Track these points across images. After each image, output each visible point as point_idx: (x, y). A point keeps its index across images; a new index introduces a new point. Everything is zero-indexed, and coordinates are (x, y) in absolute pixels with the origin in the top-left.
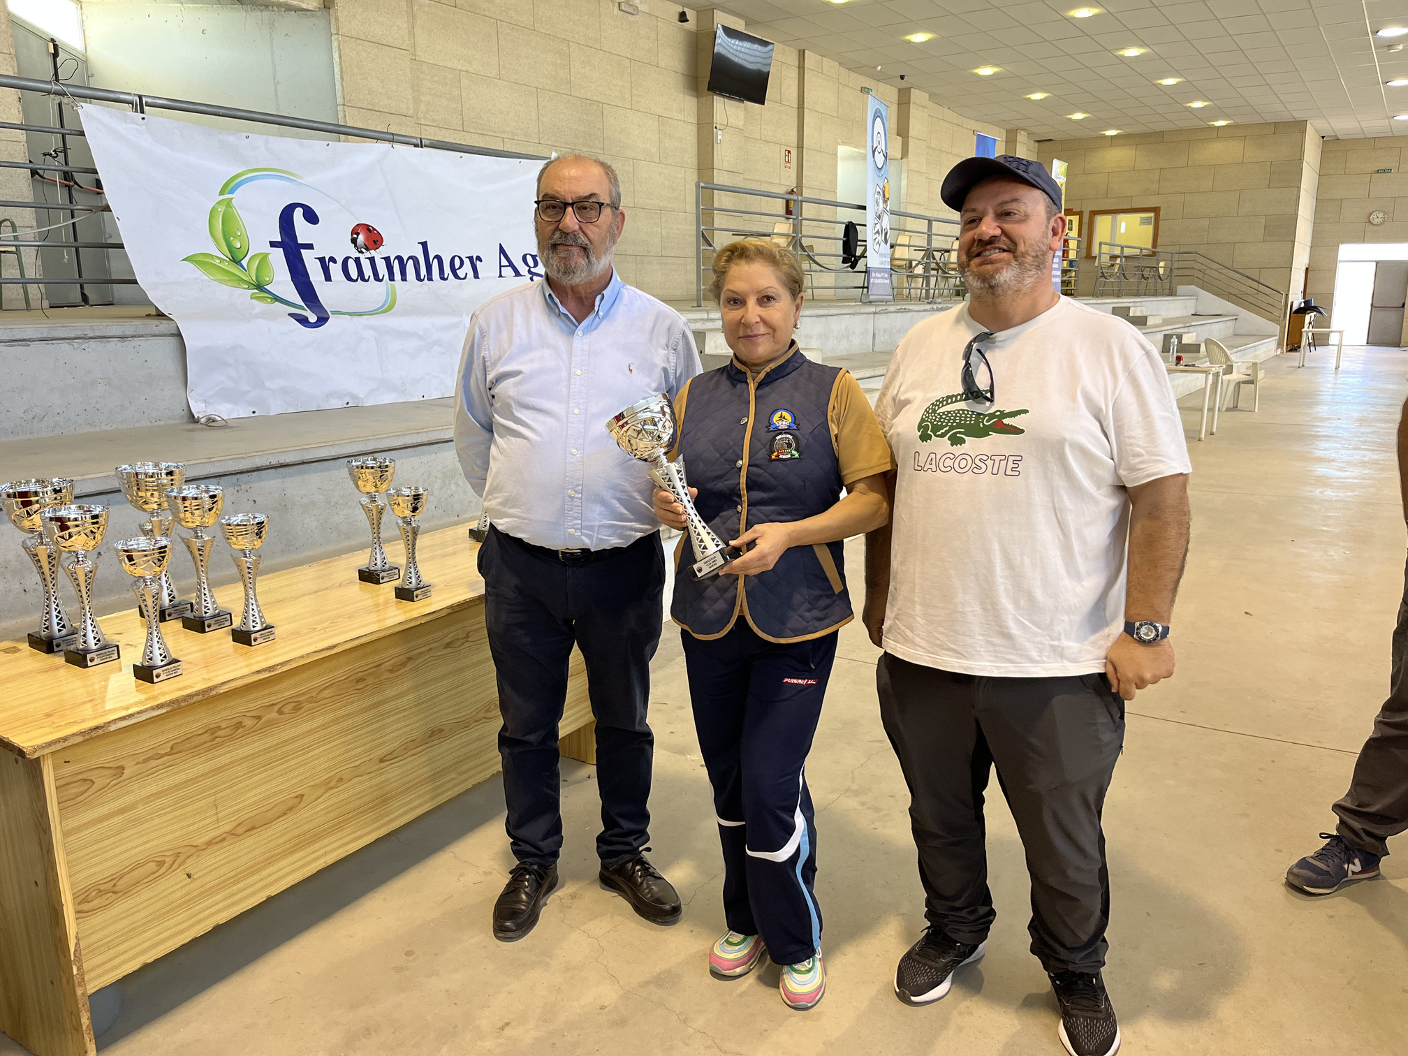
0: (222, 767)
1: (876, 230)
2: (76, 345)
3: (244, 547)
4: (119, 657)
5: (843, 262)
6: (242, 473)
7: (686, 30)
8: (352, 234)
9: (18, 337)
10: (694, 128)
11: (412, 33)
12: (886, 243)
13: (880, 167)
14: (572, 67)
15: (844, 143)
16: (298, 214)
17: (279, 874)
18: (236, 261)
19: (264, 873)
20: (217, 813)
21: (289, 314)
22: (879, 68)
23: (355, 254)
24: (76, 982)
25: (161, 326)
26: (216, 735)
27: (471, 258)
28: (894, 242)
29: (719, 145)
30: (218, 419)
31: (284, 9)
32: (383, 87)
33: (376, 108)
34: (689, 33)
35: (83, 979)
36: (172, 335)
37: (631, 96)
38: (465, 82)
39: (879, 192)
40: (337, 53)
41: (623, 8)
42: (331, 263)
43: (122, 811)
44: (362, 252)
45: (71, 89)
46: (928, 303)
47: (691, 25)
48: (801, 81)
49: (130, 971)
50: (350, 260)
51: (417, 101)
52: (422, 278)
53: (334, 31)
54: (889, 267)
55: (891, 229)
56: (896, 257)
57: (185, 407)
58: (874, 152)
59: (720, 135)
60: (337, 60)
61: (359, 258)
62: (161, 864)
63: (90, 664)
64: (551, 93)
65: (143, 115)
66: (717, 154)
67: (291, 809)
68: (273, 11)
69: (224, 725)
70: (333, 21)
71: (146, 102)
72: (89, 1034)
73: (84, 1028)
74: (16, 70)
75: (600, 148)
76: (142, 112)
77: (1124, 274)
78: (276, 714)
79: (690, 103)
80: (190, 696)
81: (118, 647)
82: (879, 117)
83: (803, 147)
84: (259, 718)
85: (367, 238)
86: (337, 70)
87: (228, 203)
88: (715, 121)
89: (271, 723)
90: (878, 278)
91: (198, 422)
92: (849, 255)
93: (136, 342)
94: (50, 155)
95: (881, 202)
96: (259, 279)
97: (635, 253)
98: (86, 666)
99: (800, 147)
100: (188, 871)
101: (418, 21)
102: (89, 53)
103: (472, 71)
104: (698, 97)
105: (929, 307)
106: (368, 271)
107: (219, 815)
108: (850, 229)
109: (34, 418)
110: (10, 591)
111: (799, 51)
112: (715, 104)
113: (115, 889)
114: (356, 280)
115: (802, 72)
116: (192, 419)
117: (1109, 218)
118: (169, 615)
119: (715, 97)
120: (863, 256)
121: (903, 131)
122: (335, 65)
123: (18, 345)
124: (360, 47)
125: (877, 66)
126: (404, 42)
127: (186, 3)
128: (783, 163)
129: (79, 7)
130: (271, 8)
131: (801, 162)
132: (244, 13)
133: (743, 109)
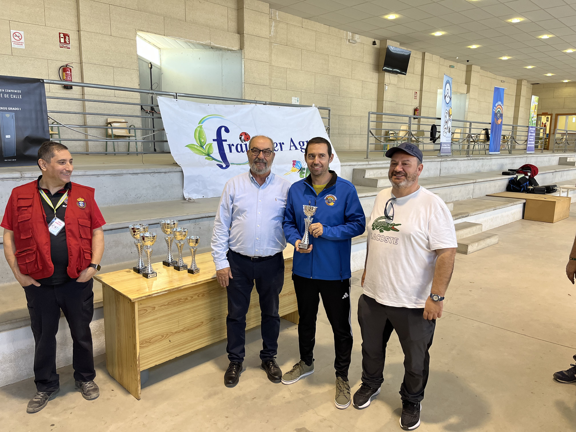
0: (181, 310)
1: (445, 127)
2: (152, 175)
3: (193, 246)
4: (156, 276)
5: (430, 140)
6: (197, 219)
7: (375, 48)
8: (240, 136)
9: (135, 172)
10: (377, 85)
11: (270, 56)
12: (449, 132)
13: (448, 103)
14: (329, 64)
15: (441, 88)
16: (223, 129)
17: (195, 345)
18: (202, 146)
19: (191, 344)
20: (179, 324)
21: (217, 164)
22: (458, 58)
23: (240, 143)
24: (138, 366)
25: (177, 169)
26: (180, 301)
27: (280, 143)
28: (453, 132)
29: (386, 91)
30: (192, 199)
31: (226, 51)
32: (259, 76)
33: (256, 84)
34: (377, 49)
35: (139, 366)
36: (180, 172)
37: (352, 74)
38: (288, 72)
39: (447, 113)
40: (244, 65)
41: (350, 41)
42: (232, 146)
43: (154, 320)
44: (243, 142)
45: (155, 92)
46: (467, 157)
47: (378, 45)
48: (423, 64)
49: (152, 366)
50: (239, 145)
51: (270, 80)
53: (243, 58)
54: (451, 142)
55: (452, 127)
56: (454, 137)
57: (182, 195)
58: (445, 97)
59: (387, 88)
60: (243, 67)
61: (242, 144)
62: (163, 336)
63: (149, 277)
64: (320, 74)
65: (177, 100)
66: (385, 95)
67: (199, 326)
68: (223, 51)
69: (182, 298)
70: (243, 54)
71: (178, 95)
72: (139, 382)
73: (138, 380)
74: (139, 75)
75: (338, 94)
76: (177, 98)
77: (567, 142)
78: (197, 297)
79: (375, 76)
80: (174, 289)
81: (156, 273)
82: (448, 83)
83: (422, 91)
84: (192, 297)
85: (245, 137)
86: (243, 71)
87: (201, 127)
88: (385, 82)
89: (195, 299)
90: (445, 146)
91: (186, 200)
92: (432, 138)
93: (169, 174)
94: (148, 113)
95: (448, 116)
96: (208, 152)
97: (350, 133)
98: (148, 278)
99: (421, 90)
100: (170, 340)
101: (273, 52)
102: (162, 66)
103: (291, 68)
104: (378, 73)
105: (466, 158)
106: (244, 149)
107: (179, 325)
108: (434, 128)
109: (138, 198)
110: (127, 252)
111: (422, 53)
112: (385, 75)
113: (150, 342)
114: (240, 152)
115: (423, 61)
116: (184, 199)
117: (565, 117)
118: (171, 265)
119: (385, 73)
120: (439, 137)
121: (468, 82)
122: (243, 69)
123: (135, 175)
124: (252, 63)
125: (457, 57)
126: (267, 59)
127: (194, 49)
128: (414, 97)
129: (160, 50)
130: (222, 50)
131: (421, 96)
132: (213, 52)
133: (397, 77)
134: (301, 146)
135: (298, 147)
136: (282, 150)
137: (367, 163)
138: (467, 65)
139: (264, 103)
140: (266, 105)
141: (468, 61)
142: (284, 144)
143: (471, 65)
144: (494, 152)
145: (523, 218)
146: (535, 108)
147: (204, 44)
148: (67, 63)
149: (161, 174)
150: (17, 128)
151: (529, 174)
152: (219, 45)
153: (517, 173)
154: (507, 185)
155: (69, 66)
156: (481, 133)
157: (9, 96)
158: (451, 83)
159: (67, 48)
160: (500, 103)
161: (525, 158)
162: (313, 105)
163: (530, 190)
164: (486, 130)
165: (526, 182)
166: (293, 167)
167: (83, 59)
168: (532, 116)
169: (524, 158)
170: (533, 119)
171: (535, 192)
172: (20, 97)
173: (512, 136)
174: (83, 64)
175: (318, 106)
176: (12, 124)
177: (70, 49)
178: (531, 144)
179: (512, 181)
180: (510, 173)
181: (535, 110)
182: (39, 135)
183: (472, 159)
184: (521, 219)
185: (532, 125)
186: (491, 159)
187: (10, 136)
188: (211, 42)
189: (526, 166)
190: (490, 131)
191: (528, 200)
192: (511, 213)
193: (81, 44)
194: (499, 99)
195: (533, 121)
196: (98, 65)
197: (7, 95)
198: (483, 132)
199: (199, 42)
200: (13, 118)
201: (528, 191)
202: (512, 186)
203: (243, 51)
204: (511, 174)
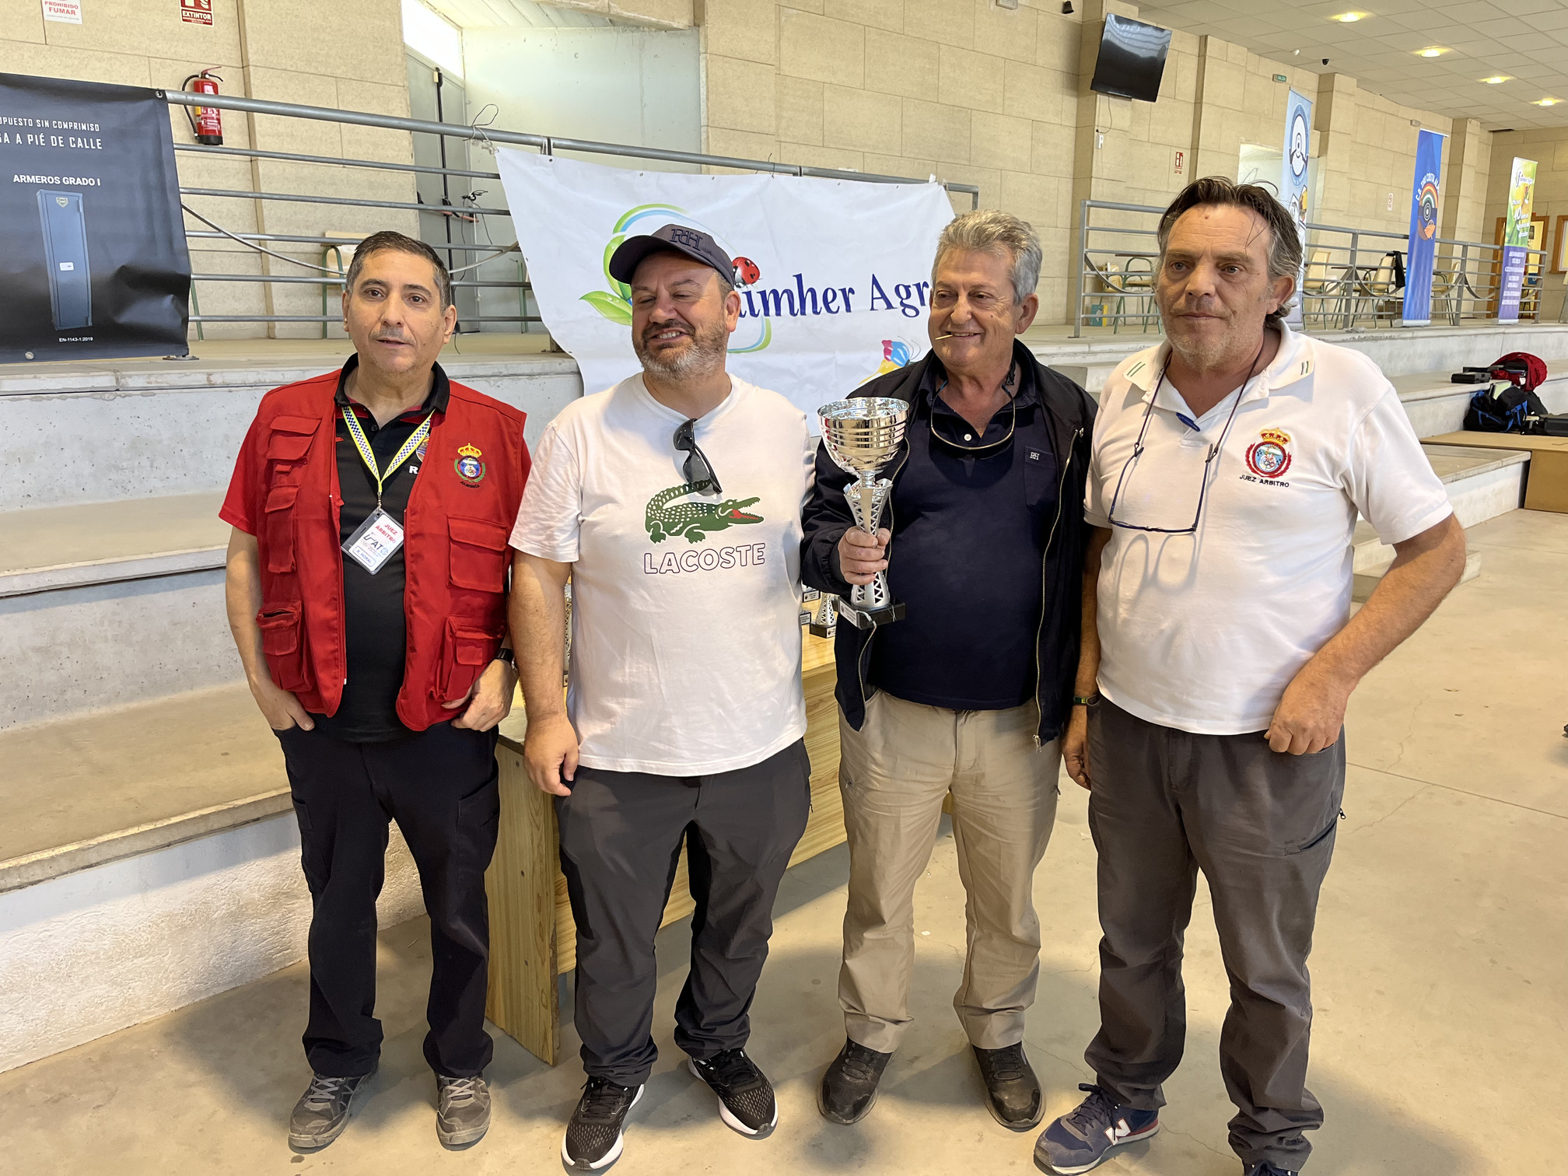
2: (492, 383)
7: (1070, 22)
10: (1072, 132)
11: (778, 47)
13: (1297, 174)
14: (941, 71)
15: (1248, 142)
18: (626, 299)
22: (1298, 51)
25: (563, 364)
29: (1100, 151)
31: (654, 30)
32: (747, 105)
33: (738, 128)
34: (1074, 24)
36: (572, 373)
37: (1004, 100)
38: (827, 94)
39: (1295, 203)
40: (705, 72)
41: (1000, 3)
44: (739, 286)
45: (489, 134)
46: (1348, 332)
47: (1075, 16)
48: (1201, 71)
51: (779, 117)
52: (795, 312)
53: (702, 50)
56: (1310, 277)
58: (1291, 157)
59: (1101, 139)
60: (704, 78)
64: (917, 101)
65: (550, 157)
66: (1097, 161)
68: (644, 31)
70: (702, 40)
71: (554, 144)
74: (409, 102)
79: (1069, 103)
82: (1299, 114)
83: (1198, 149)
85: (745, 272)
86: (703, 90)
88: (1096, 124)
94: (469, 198)
99: (1195, 148)
101: (785, 33)
103: (835, 82)
104: (1078, 97)
105: (1348, 336)
106: (744, 307)
111: (1200, 37)
112: (1098, 103)
115: (1202, 61)
119: (1098, 96)
121: (1322, 124)
122: (702, 85)
124: (727, 65)
125: (1295, 50)
126: (771, 55)
127: (560, 27)
128: (1173, 167)
129: (460, 33)
130: (642, 29)
131: (1194, 165)
132: (615, 34)
133: (1130, 108)
134: (903, 299)
135: (895, 301)
136: (848, 309)
137: (1086, 348)
138: (1320, 76)
139: (794, 170)
140: (801, 175)
141: (1325, 62)
142: (853, 293)
143: (1333, 74)
144: (1415, 319)
145: (1522, 505)
146: (1527, 193)
147: (591, 11)
148: (200, 68)
149: (520, 379)
150: (95, 239)
151: (1523, 381)
152: (634, 11)
153: (1494, 378)
154: (1466, 412)
155: (210, 75)
156: (1383, 265)
157: (66, 142)
158: (1308, 115)
159: (204, 23)
160: (1430, 177)
161: (1500, 337)
162: (932, 178)
163: (1531, 427)
164: (1396, 255)
165: (1520, 402)
166: (883, 361)
167: (250, 56)
168: (1516, 216)
169: (1497, 336)
170: (1518, 227)
171: (1549, 431)
172: (98, 144)
173: (1461, 274)
174: (251, 69)
175: (944, 181)
176: (78, 225)
177: (211, 24)
178: (1510, 298)
179: (1482, 401)
180: (1476, 378)
181: (1526, 201)
182: (159, 261)
183: (1365, 339)
184: (1517, 507)
185: (1517, 243)
186: (1413, 338)
187: (71, 264)
188: (612, 5)
189: (1513, 359)
190: (1404, 258)
191: (1538, 453)
192: (1494, 490)
193: (243, 10)
194: (1429, 168)
195: (1518, 232)
196: (294, 73)
197: (60, 138)
198: (1388, 261)
199: (578, 5)
200: (79, 210)
201: (1525, 429)
202: (1482, 415)
203: (701, 29)
204: (1478, 379)
